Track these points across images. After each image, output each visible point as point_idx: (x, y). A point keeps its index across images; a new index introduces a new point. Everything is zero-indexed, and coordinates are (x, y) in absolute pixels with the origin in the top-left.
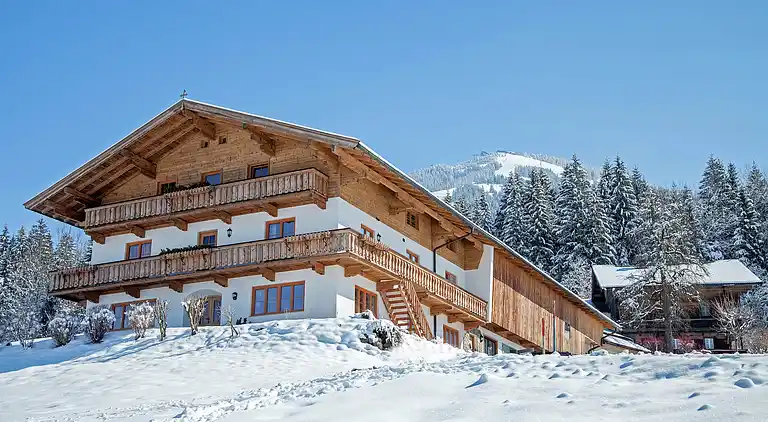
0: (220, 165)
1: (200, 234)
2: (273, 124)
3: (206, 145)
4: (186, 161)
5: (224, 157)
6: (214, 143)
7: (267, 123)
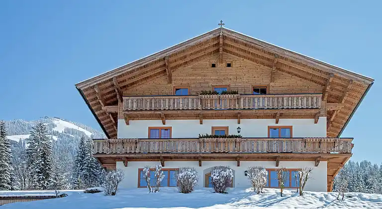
0: (227, 83)
1: (213, 128)
2: (300, 58)
3: (214, 66)
4: (199, 75)
5: (231, 77)
6: (221, 66)
7: (297, 56)
